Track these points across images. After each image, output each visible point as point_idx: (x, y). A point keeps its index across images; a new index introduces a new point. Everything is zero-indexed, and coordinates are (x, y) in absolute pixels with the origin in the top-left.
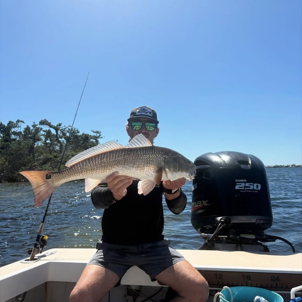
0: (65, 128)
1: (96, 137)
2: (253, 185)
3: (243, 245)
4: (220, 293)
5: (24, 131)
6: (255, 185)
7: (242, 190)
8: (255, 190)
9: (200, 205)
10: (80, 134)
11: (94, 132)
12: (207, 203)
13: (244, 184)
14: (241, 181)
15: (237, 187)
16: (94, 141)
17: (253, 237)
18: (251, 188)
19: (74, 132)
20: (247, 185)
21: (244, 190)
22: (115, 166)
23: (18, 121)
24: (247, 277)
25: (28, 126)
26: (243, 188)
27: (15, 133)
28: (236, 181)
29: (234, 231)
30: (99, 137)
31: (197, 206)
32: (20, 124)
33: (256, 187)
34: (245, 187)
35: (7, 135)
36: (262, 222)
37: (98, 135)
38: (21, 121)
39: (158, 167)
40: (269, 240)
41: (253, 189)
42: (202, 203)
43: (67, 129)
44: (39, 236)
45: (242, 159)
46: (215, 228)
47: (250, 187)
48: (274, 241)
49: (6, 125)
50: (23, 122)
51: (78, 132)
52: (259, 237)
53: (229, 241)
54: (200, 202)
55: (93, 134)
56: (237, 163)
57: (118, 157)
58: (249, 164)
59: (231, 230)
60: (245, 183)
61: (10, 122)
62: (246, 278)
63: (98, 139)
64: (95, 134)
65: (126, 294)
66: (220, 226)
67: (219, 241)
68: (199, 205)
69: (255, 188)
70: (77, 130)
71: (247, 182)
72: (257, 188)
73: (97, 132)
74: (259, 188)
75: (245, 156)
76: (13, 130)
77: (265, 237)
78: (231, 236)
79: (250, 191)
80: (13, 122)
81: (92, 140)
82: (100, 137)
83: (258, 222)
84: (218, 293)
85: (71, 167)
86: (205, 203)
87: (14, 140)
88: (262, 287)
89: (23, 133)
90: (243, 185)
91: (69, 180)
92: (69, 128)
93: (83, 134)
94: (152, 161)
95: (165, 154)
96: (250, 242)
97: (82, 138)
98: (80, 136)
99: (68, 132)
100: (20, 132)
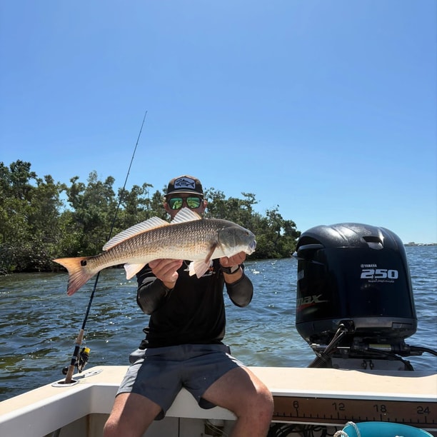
0: (207, 192)
1: (248, 202)
2: (387, 272)
3: (374, 361)
4: (343, 432)
5: (153, 198)
6: (390, 272)
7: (370, 279)
8: (390, 279)
9: (309, 302)
10: (226, 199)
11: (246, 196)
12: (319, 299)
13: (373, 270)
14: (369, 266)
15: (363, 276)
16: (246, 207)
17: (388, 348)
18: (385, 276)
19: (218, 197)
20: (378, 271)
21: (374, 279)
22: (160, 248)
23: (145, 185)
24: (382, 408)
25: (158, 191)
26: (372, 277)
27: (141, 201)
28: (362, 266)
29: (360, 339)
30: (252, 202)
31: (305, 303)
32: (148, 188)
33: (391, 275)
34: (375, 275)
35: (132, 204)
36: (401, 326)
37: (251, 199)
38: (149, 185)
39: (211, 244)
40: (411, 353)
41: (387, 278)
42: (312, 299)
43: (209, 193)
44: (77, 348)
45: (369, 234)
46: (332, 335)
47: (382, 275)
48: (420, 355)
49: (130, 191)
50: (151, 186)
51: (224, 197)
52: (397, 349)
53: (353, 354)
54: (310, 298)
55: (244, 198)
56: (362, 240)
57: (163, 236)
58: (380, 241)
59: (355, 339)
60: (375, 269)
61: (135, 187)
62: (379, 408)
63: (251, 205)
64: (246, 198)
65: (204, 432)
66: (340, 332)
67: (338, 354)
68: (307, 301)
69: (390, 277)
70: (222, 195)
71: (378, 268)
72: (393, 276)
73: (250, 195)
74: (396, 276)
75: (375, 230)
76: (139, 197)
77: (406, 348)
78: (356, 347)
79: (382, 281)
80: (138, 187)
81: (242, 207)
82: (254, 201)
83: (395, 326)
84: (339, 432)
85: (109, 251)
86: (316, 299)
87: (141, 210)
88: (403, 423)
89: (152, 201)
90: (372, 272)
91: (107, 266)
92: (212, 191)
93: (230, 199)
94: (203, 237)
95: (218, 227)
96: (384, 356)
97: (229, 204)
98: (226, 202)
99: (210, 197)
100: (148, 200)
